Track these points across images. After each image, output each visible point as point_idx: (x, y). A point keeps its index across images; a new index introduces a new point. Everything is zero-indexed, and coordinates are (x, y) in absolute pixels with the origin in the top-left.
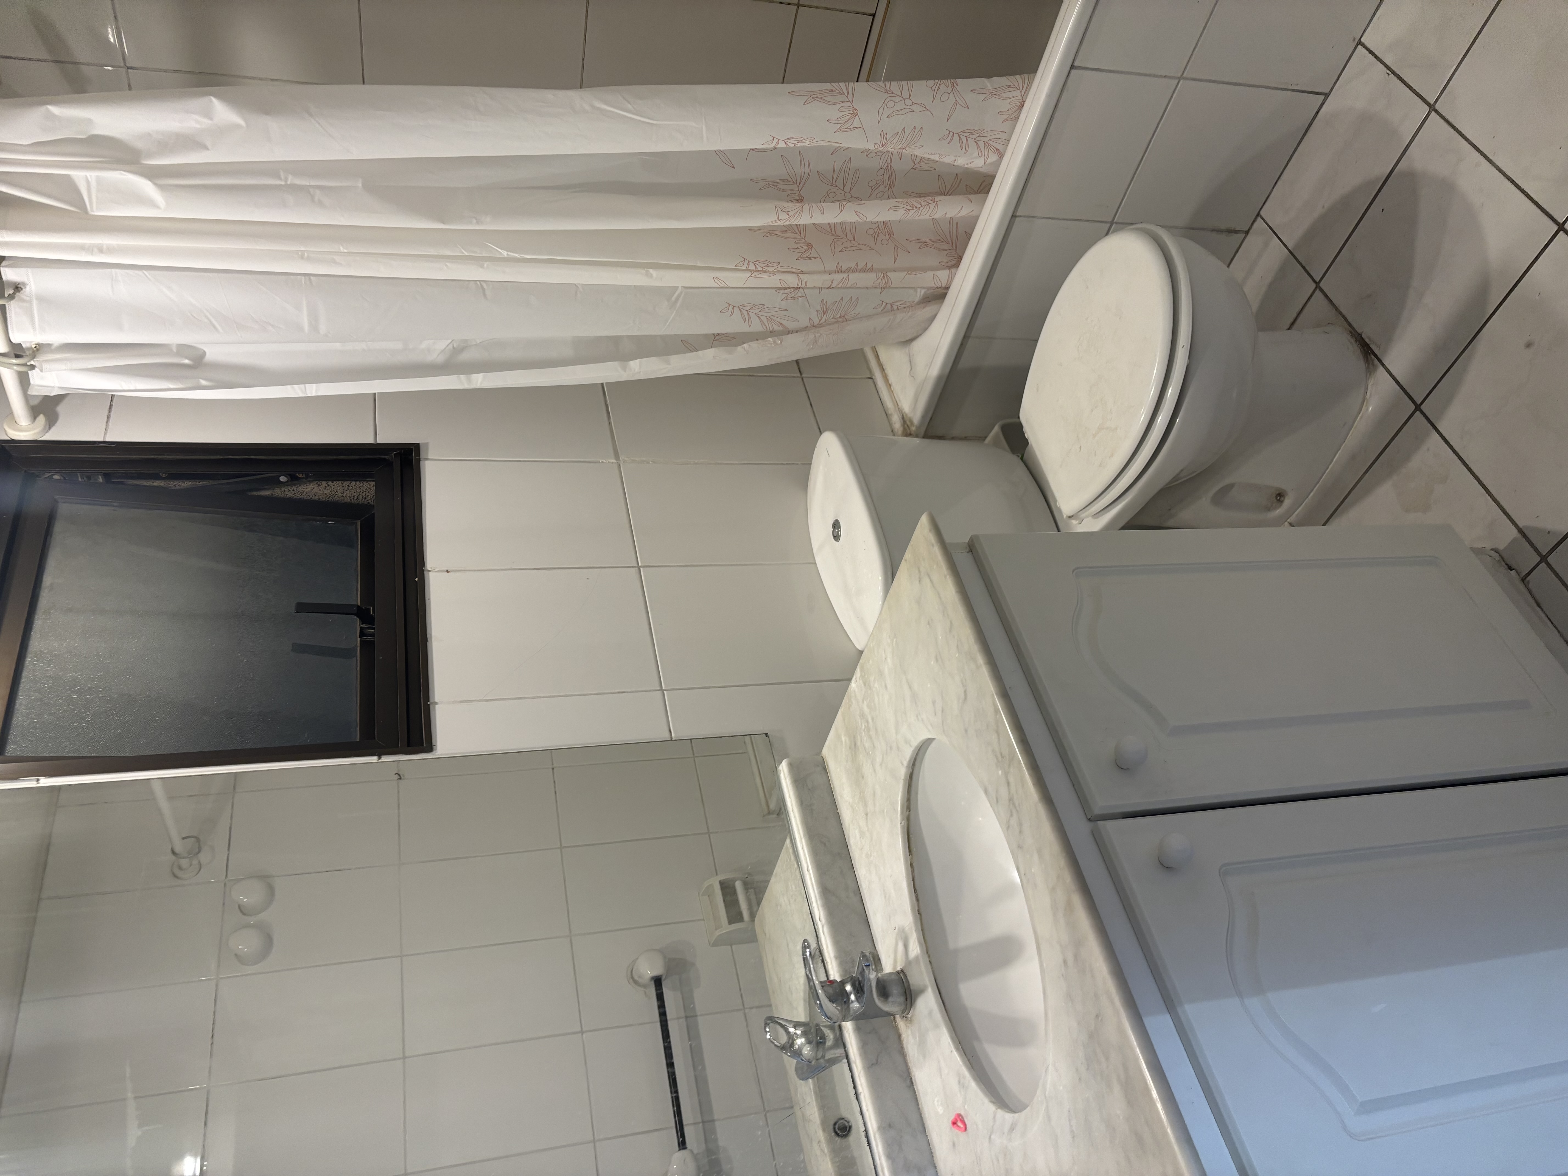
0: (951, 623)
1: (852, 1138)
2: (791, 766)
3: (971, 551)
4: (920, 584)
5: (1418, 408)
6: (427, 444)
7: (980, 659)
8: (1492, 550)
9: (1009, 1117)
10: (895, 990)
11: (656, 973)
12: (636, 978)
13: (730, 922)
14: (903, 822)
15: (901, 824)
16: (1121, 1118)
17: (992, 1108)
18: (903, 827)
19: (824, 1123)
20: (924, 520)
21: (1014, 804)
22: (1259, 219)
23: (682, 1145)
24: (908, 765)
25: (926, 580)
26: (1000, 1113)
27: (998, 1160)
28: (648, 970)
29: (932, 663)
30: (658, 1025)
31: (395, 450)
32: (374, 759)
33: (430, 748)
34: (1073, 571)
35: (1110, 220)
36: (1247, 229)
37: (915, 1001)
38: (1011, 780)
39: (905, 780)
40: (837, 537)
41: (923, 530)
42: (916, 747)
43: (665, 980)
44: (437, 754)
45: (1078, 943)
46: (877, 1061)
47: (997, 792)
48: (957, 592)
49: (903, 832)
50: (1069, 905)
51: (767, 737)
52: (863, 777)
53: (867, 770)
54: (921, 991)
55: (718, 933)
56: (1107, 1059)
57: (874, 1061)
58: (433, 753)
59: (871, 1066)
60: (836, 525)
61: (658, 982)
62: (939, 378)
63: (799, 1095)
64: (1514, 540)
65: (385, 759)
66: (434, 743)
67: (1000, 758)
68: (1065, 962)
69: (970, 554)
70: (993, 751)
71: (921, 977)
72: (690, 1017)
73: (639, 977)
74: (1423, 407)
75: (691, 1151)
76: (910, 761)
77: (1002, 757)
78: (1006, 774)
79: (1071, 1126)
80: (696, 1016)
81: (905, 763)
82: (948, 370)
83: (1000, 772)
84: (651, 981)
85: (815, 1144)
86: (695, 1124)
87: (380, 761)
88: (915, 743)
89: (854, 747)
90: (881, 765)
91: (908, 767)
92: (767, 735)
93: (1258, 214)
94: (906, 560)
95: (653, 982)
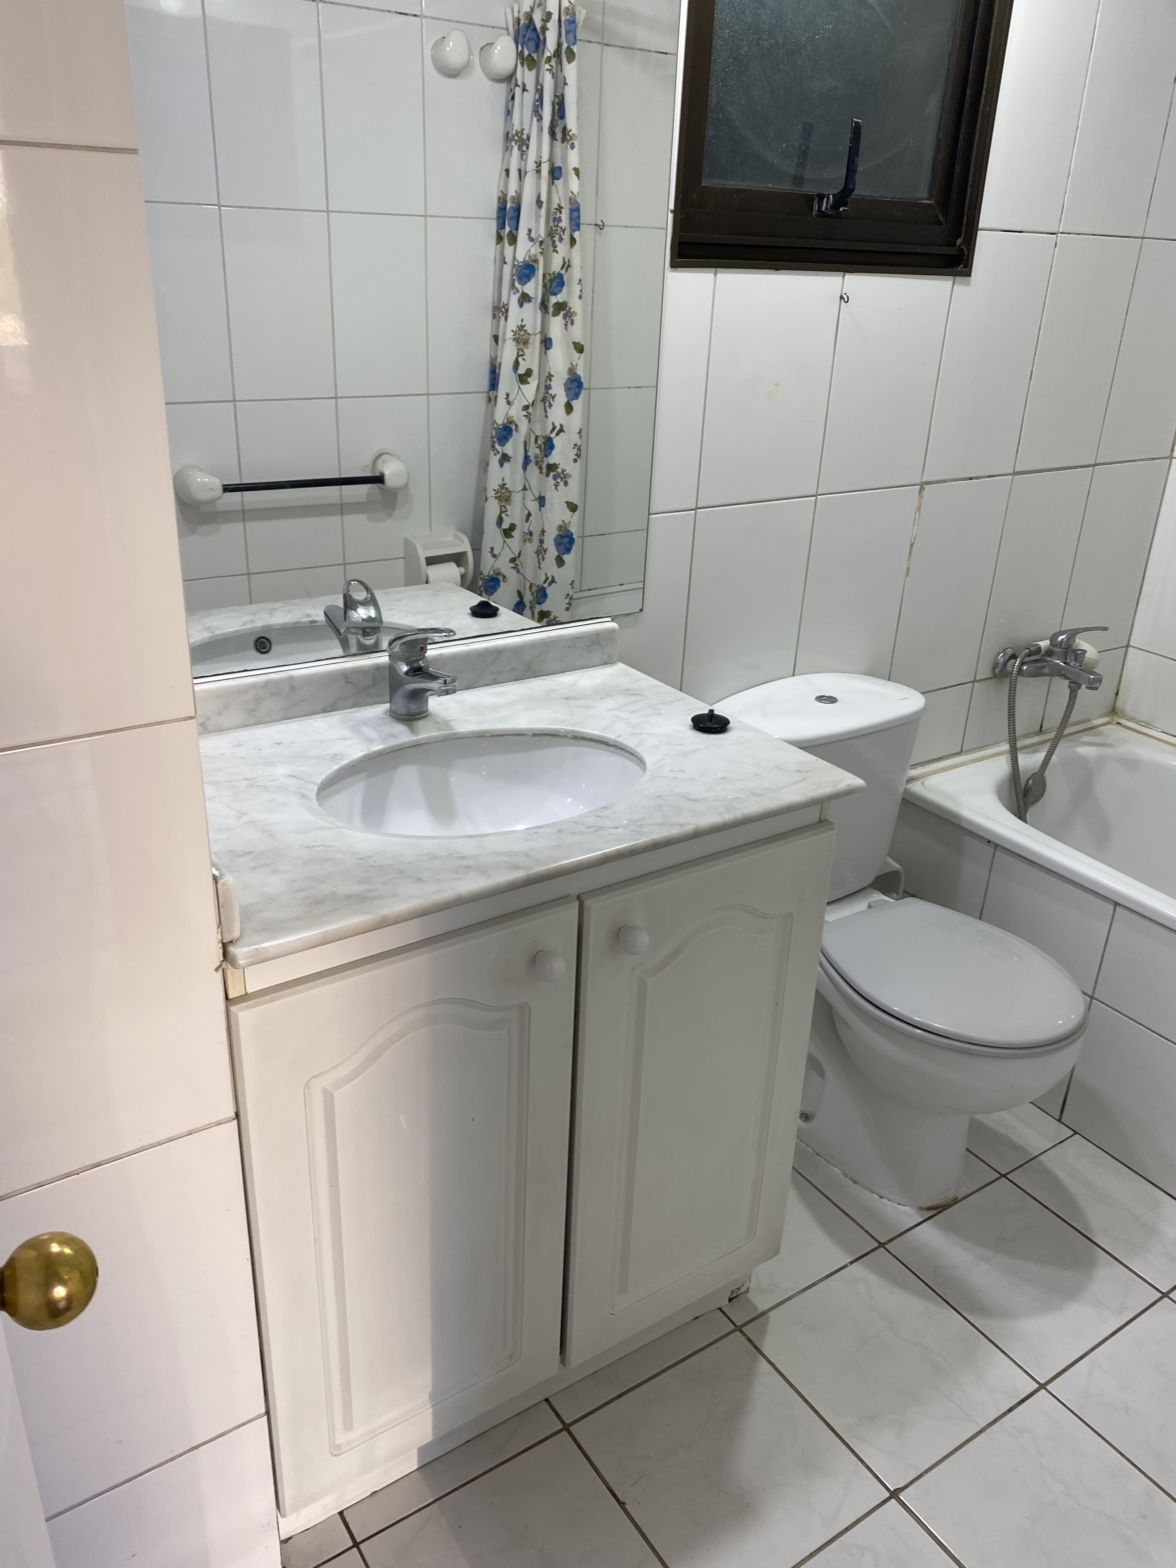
0: (761, 795)
1: (254, 653)
2: (613, 631)
3: (820, 821)
4: (795, 771)
5: (882, 1245)
6: (968, 284)
7: (728, 817)
8: (748, 1289)
9: (313, 795)
10: (413, 707)
11: (387, 478)
12: (383, 457)
13: (427, 558)
14: (563, 731)
15: (562, 729)
16: (335, 889)
17: (319, 781)
18: (558, 731)
19: (269, 628)
20: (859, 782)
21: (598, 830)
22: (1072, 1133)
23: (227, 489)
24: (618, 742)
25: (799, 777)
26: (316, 788)
27: (274, 781)
28: (391, 470)
29: (720, 774)
30: (336, 476)
31: (969, 251)
32: (672, 206)
33: (674, 265)
34: (789, 913)
35: (1096, 996)
36: (1062, 1121)
37: (404, 724)
38: (620, 831)
39: (602, 737)
40: (820, 699)
41: (848, 780)
42: (635, 751)
43: (378, 486)
44: (668, 272)
45: (483, 870)
46: (349, 683)
47: (607, 817)
48: (790, 803)
49: (554, 730)
50: (516, 867)
51: (638, 611)
52: (602, 699)
53: (609, 703)
54: (413, 730)
55: (419, 546)
56: (384, 883)
57: (349, 680)
58: (670, 268)
59: (346, 676)
60: (832, 700)
61: (379, 480)
62: (958, 816)
63: (293, 607)
64: (756, 1308)
65: (671, 216)
66: (679, 269)
67: (638, 823)
68: (463, 858)
69: (817, 820)
70: (644, 819)
71: (425, 732)
72: (343, 508)
73: (384, 461)
74: (882, 1249)
75: (220, 498)
76: (622, 744)
77: (640, 826)
78: (625, 827)
79: (318, 846)
80: (342, 514)
81: (620, 740)
82: (965, 826)
83: (625, 822)
84: (380, 473)
85: (249, 618)
86: (243, 502)
87: (669, 212)
88: (639, 750)
89: (628, 692)
90: (617, 716)
91: (615, 741)
92: (641, 610)
93: (1076, 1133)
94: (817, 760)
95: (378, 474)
